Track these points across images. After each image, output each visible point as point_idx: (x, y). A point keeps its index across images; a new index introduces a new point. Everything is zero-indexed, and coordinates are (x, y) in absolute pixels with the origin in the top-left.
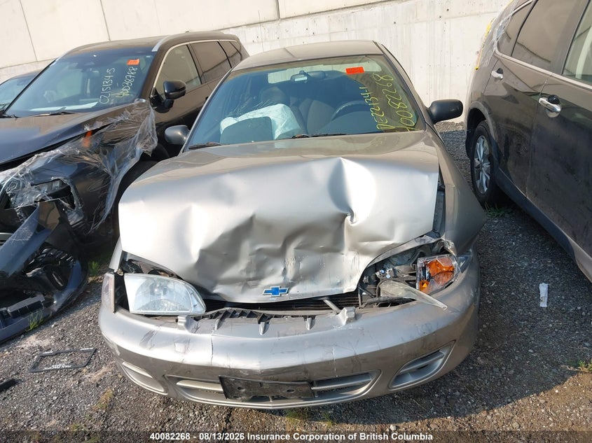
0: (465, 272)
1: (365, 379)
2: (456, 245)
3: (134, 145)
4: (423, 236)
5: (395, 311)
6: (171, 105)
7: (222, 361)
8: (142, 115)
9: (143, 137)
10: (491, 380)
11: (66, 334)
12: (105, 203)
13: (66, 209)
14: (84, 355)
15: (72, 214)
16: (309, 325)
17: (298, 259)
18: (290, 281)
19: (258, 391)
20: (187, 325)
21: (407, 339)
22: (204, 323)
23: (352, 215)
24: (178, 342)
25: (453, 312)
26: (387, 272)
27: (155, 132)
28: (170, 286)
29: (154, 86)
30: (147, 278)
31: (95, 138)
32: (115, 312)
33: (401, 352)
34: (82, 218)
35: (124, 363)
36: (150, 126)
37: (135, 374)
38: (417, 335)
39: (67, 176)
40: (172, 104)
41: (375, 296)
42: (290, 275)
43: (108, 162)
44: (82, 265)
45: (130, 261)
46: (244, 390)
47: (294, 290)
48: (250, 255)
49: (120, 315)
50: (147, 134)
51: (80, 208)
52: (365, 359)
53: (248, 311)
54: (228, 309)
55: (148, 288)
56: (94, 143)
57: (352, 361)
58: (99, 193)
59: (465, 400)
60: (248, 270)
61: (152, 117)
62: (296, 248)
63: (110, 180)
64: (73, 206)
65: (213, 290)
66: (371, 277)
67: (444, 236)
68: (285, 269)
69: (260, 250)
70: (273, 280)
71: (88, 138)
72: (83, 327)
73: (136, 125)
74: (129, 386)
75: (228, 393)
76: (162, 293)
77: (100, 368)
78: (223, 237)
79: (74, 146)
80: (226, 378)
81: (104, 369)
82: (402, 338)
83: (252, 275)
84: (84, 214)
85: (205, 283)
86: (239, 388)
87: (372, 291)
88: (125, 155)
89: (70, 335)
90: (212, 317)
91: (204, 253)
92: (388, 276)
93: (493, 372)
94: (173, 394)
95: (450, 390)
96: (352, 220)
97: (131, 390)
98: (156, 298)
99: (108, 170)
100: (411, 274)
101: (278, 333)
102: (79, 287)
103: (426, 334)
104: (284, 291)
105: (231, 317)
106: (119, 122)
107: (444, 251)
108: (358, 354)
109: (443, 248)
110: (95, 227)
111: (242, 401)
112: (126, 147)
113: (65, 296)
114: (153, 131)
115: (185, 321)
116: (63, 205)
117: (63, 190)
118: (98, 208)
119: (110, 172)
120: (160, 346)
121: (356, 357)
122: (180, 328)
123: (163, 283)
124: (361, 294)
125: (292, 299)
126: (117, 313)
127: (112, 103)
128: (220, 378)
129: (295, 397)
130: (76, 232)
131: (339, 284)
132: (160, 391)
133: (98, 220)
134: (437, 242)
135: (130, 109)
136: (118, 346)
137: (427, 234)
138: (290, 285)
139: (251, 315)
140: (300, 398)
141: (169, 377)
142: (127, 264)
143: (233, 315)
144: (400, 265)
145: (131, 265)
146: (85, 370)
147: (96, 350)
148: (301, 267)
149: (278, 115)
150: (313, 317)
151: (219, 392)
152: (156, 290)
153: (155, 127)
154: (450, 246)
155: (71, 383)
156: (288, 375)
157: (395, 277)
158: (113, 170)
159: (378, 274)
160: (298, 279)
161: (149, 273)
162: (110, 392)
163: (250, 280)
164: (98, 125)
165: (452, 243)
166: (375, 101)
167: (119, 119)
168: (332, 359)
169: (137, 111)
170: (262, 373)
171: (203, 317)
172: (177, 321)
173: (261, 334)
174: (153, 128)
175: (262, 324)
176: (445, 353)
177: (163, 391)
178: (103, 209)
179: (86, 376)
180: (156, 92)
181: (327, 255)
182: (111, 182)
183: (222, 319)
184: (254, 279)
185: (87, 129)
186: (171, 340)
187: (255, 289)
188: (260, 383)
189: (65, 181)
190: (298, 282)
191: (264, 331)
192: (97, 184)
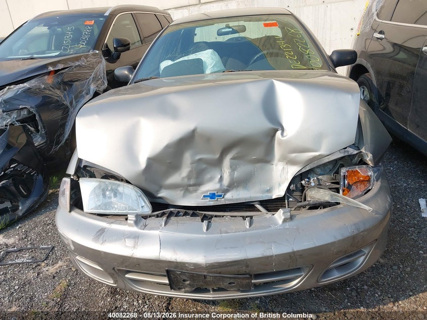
0: (380, 181)
1: (298, 273)
2: (374, 157)
3: (89, 85)
4: (346, 148)
5: (325, 212)
6: (118, 57)
7: (169, 255)
8: (96, 62)
9: (96, 79)
10: (392, 276)
11: (28, 234)
12: (64, 129)
13: (32, 132)
14: (43, 252)
15: (36, 137)
16: (248, 224)
17: (233, 168)
18: (226, 188)
19: (201, 283)
20: (136, 223)
21: (340, 238)
22: (152, 221)
23: (283, 130)
24: (129, 237)
25: (377, 214)
26: (312, 181)
27: (106, 76)
28: (121, 189)
29: (105, 42)
30: (100, 182)
31: (57, 77)
32: (70, 211)
33: (333, 249)
34: (45, 141)
35: (78, 258)
36: (102, 72)
37: (88, 267)
38: (347, 233)
39: (33, 106)
40: (120, 56)
41: (301, 202)
42: (226, 182)
43: (67, 96)
44: (44, 179)
45: (85, 167)
46: (188, 282)
47: (229, 196)
48: (191, 164)
49: (75, 214)
50: (100, 77)
51: (43, 132)
52: (301, 255)
53: (191, 212)
54: (172, 209)
55: (101, 190)
56: (56, 81)
57: (290, 256)
58: (59, 121)
59: (373, 293)
60: (189, 177)
61: (103, 65)
62: (232, 159)
63: (68, 111)
64: (38, 131)
65: (158, 194)
66: (298, 185)
67: (363, 148)
68: (221, 177)
69: (200, 160)
70: (210, 186)
71: (51, 76)
72: (43, 228)
73: (90, 70)
74: (81, 278)
75: (173, 285)
76: (112, 195)
77: (57, 263)
78: (168, 147)
79: (39, 82)
80: (173, 271)
81: (60, 263)
82: (335, 237)
83: (192, 182)
84: (47, 137)
85: (151, 188)
86: (184, 281)
87: (298, 198)
88: (81, 92)
89: (32, 235)
90: (158, 216)
91: (151, 161)
92: (313, 184)
93: (392, 269)
94: (122, 285)
95: (359, 284)
96: (282, 134)
97: (83, 281)
98: (107, 200)
99: (67, 103)
100: (332, 183)
101: (220, 230)
102: (41, 196)
103: (355, 233)
104: (220, 196)
105: (176, 216)
106: (77, 66)
107: (362, 162)
108: (295, 250)
109: (361, 159)
110: (55, 149)
111: (185, 293)
112: (83, 86)
113: (28, 203)
114: (104, 76)
115: (134, 219)
116: (29, 129)
117: (30, 117)
118: (58, 133)
119: (69, 105)
120: (111, 241)
121: (294, 253)
122: (130, 225)
123: (114, 187)
124: (288, 200)
125: (227, 203)
126: (73, 213)
127: (71, 53)
128: (168, 271)
129: (235, 289)
130: (40, 151)
131: (269, 191)
132: (110, 282)
133: (58, 143)
134: (357, 154)
135: (86, 57)
136: (72, 241)
137: (349, 147)
138: (226, 191)
139: (194, 215)
140: (239, 290)
141: (119, 270)
142: (82, 170)
143: (177, 215)
144: (323, 175)
145: (86, 170)
146: (43, 264)
147: (54, 247)
148: (235, 176)
149: (208, 57)
150: (251, 217)
151: (165, 284)
152: (108, 193)
153: (105, 72)
154: (369, 158)
155: (31, 275)
156: (229, 269)
157: (319, 185)
158: (71, 103)
159: (303, 182)
160: (233, 185)
161: (101, 178)
162: (64, 283)
163: (190, 186)
164: (60, 66)
165: (370, 156)
166: (289, 47)
167: (77, 63)
168: (272, 254)
169: (92, 59)
170: (207, 267)
171: (150, 217)
172: (127, 219)
173: (205, 231)
174: (104, 73)
175: (205, 222)
176: (366, 251)
177: (112, 282)
178: (62, 134)
179: (44, 269)
180: (107, 46)
181: (258, 165)
182: (70, 113)
183: (168, 217)
184: (194, 185)
185: (51, 69)
186: (121, 236)
187: (195, 194)
188: (204, 276)
189: (32, 110)
190: (233, 189)
191: (207, 229)
192: (58, 115)
